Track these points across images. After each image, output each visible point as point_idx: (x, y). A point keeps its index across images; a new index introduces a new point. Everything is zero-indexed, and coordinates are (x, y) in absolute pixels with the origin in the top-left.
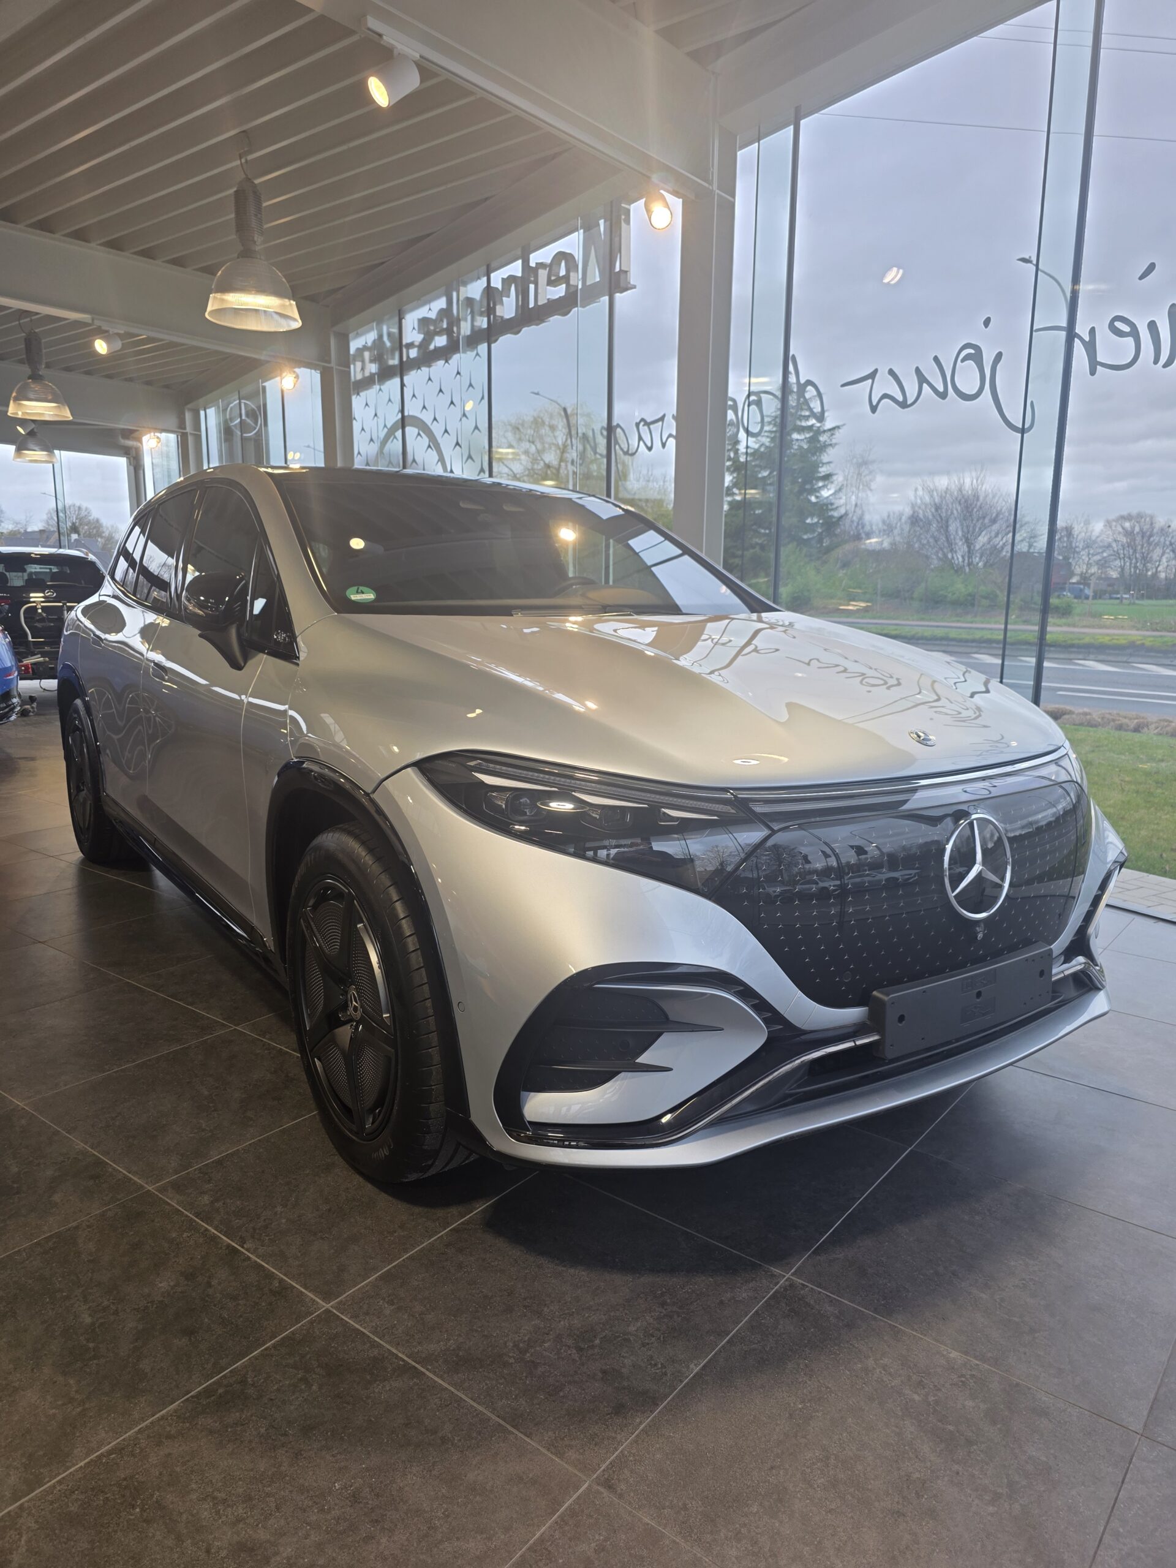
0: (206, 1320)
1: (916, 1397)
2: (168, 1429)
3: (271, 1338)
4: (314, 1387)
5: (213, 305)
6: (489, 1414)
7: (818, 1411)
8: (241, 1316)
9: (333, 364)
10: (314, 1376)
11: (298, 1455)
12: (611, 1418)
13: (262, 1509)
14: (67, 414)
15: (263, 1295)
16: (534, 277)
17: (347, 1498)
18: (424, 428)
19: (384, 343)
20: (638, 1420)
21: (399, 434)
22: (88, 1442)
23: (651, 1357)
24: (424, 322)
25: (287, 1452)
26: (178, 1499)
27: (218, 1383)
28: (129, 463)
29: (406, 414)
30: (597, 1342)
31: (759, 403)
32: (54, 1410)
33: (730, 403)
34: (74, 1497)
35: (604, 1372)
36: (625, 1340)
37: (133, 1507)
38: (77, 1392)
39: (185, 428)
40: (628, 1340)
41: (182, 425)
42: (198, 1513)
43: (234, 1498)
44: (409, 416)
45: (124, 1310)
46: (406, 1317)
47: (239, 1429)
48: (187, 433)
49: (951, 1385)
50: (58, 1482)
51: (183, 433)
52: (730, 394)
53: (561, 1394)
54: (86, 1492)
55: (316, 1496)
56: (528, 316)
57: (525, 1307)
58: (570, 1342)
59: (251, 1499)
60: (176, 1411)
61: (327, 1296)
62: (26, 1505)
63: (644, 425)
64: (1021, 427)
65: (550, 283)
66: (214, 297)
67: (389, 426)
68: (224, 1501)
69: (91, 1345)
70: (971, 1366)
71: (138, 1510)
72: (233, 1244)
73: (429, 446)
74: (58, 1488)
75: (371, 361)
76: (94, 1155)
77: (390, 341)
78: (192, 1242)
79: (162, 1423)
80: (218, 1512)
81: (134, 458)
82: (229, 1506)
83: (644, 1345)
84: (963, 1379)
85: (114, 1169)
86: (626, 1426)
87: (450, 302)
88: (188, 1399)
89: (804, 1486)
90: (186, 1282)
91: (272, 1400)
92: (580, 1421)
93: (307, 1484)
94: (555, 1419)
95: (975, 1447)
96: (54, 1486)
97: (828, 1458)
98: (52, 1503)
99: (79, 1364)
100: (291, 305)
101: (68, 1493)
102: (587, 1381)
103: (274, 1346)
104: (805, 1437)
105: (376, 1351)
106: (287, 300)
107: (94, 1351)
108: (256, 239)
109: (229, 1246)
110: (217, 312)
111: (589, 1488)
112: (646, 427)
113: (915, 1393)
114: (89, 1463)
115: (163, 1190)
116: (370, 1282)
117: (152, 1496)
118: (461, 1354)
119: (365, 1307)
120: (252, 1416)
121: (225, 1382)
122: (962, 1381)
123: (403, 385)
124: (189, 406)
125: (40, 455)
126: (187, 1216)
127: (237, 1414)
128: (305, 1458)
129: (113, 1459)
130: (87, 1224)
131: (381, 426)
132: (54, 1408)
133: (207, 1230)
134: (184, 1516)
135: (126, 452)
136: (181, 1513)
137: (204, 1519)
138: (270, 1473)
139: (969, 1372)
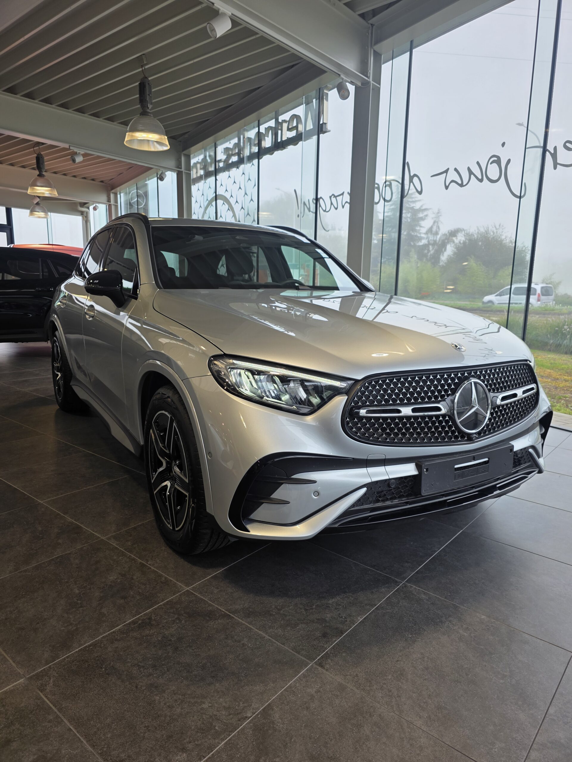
0: (132, 593)
1: (465, 634)
2: (116, 637)
3: (162, 601)
4: (183, 622)
5: (128, 138)
6: (265, 635)
7: (419, 638)
8: (148, 592)
9: (183, 169)
10: (182, 617)
11: (176, 649)
12: (321, 638)
13: (161, 670)
14: (55, 194)
15: (158, 583)
16: (281, 127)
17: (200, 667)
18: (226, 200)
19: (207, 160)
20: (334, 639)
21: (214, 203)
22: (80, 641)
23: (340, 614)
24: (227, 150)
25: (171, 647)
26: (122, 665)
27: (138, 619)
28: (83, 219)
29: (217, 194)
30: (314, 607)
31: (390, 186)
32: (63, 628)
33: (376, 186)
34: (74, 663)
35: (318, 619)
36: (327, 607)
37: (102, 668)
38: (73, 621)
39: (110, 202)
40: (329, 607)
41: (109, 200)
42: (131, 671)
43: (147, 666)
44: (219, 195)
45: (94, 588)
46: (224, 594)
47: (149, 637)
48: (111, 204)
49: (482, 629)
50: (66, 657)
51: (109, 204)
52: (376, 181)
53: (298, 628)
54: (79, 662)
55: (185, 666)
56: (279, 146)
57: (280, 592)
58: (301, 606)
59: (155, 666)
60: (119, 629)
61: (187, 585)
62: (52, 667)
63: (334, 197)
64: (519, 195)
65: (289, 129)
66: (129, 134)
67: (209, 199)
68: (143, 667)
69: (79, 602)
70: (491, 622)
71: (104, 669)
72: (143, 562)
73: (229, 209)
74: (67, 660)
75: (201, 169)
76: (76, 524)
77: (210, 159)
78: (124, 561)
79: (113, 634)
80: (140, 671)
81: (86, 217)
82: (145, 669)
83: (336, 609)
84: (488, 627)
85: (86, 530)
86: (328, 641)
87: (239, 140)
88: (124, 625)
89: (413, 669)
90: (121, 577)
91: (163, 626)
92: (307, 639)
93: (181, 661)
94: (295, 638)
95: (493, 655)
96: (65, 659)
97: (424, 658)
98: (64, 666)
99: (74, 610)
100: (165, 138)
101: (71, 662)
102: (310, 623)
103: (164, 605)
104: (413, 649)
105: (211, 608)
106: (163, 136)
107: (80, 604)
108: (149, 106)
109: (141, 563)
110: (130, 141)
111: (312, 666)
112: (335, 198)
113: (465, 632)
114: (80, 650)
115: (109, 539)
116: (207, 579)
117: (110, 664)
118: (250, 610)
119: (205, 589)
120: (154, 632)
121: (142, 618)
122: (487, 628)
123: (216, 180)
124: (113, 191)
125: (42, 214)
126: (121, 550)
127: (148, 632)
128: (180, 650)
129: (92, 648)
130: (75, 552)
131: (205, 199)
132: (63, 627)
133: (130, 556)
134: (125, 673)
135: (82, 213)
136: (124, 671)
137: (134, 674)
138: (164, 656)
139: (491, 625)
